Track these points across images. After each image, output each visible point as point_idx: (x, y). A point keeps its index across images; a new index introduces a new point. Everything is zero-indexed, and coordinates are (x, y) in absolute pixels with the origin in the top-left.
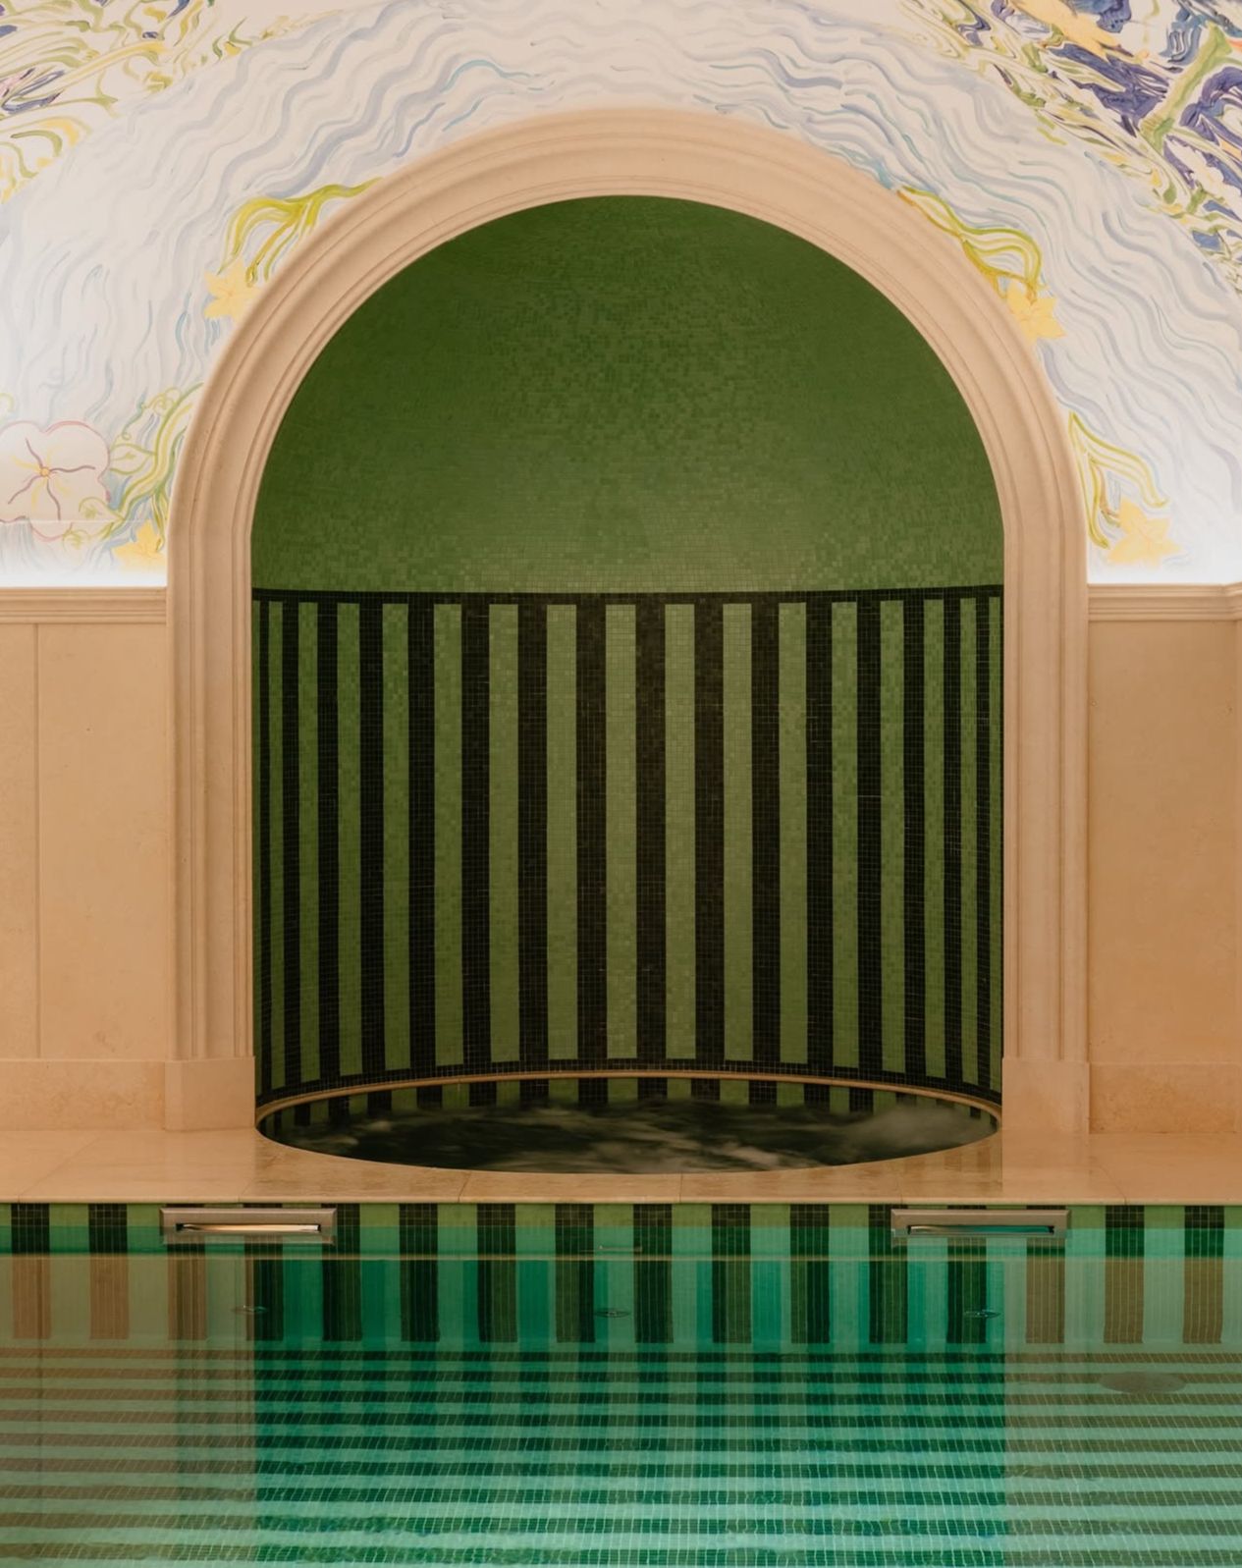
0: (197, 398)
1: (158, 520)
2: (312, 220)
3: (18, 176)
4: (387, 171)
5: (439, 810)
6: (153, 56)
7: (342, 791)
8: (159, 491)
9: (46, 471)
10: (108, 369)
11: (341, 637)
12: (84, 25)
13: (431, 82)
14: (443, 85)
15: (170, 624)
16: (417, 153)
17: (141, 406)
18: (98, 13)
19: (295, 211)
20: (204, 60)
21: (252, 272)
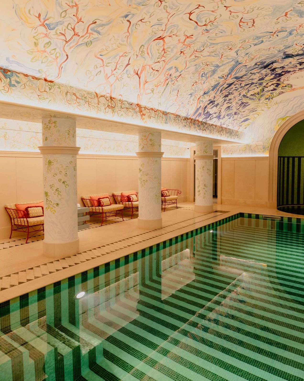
0: (272, 138)
1: (268, 150)
2: (286, 119)
3: (254, 118)
4: (294, 114)
5: (301, 178)
6: (267, 105)
7: (290, 176)
8: (268, 147)
9: (257, 146)
10: (263, 136)
11: (290, 161)
12: (258, 103)
13: (299, 105)
14: (301, 105)
15: (269, 160)
16: (297, 112)
17: (267, 139)
18: (259, 102)
19: (283, 119)
20: (274, 105)
21: (279, 125)
